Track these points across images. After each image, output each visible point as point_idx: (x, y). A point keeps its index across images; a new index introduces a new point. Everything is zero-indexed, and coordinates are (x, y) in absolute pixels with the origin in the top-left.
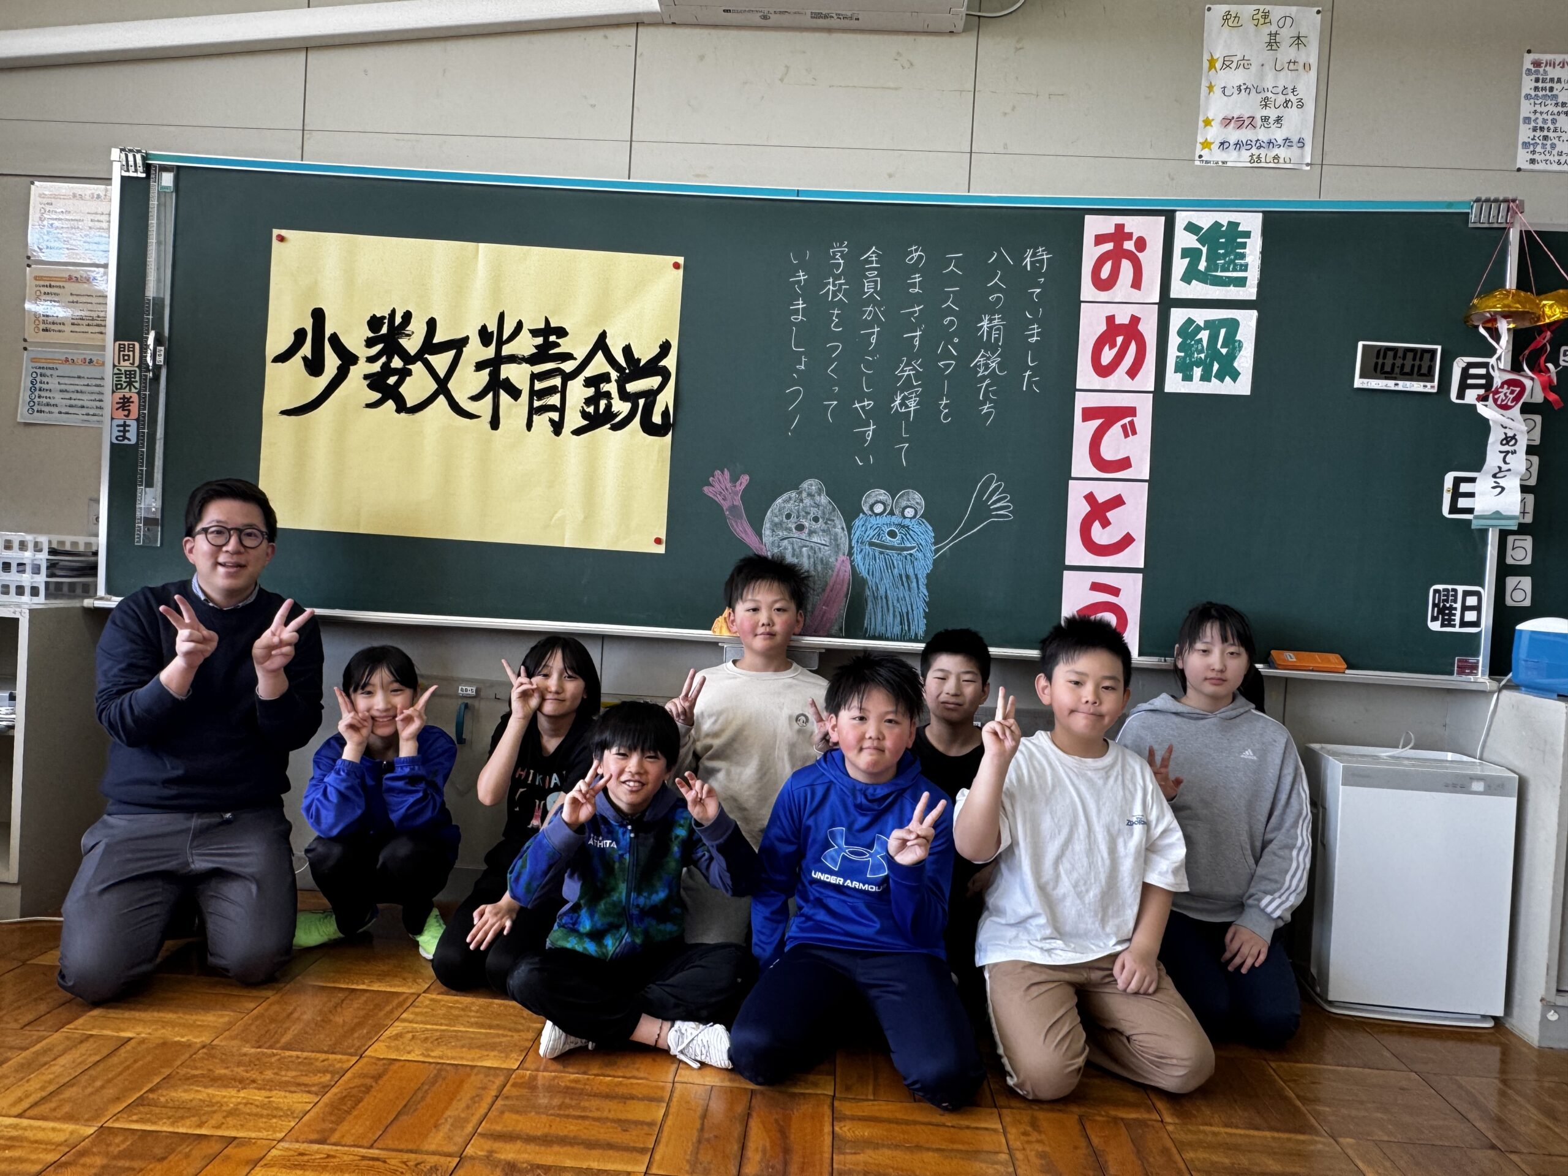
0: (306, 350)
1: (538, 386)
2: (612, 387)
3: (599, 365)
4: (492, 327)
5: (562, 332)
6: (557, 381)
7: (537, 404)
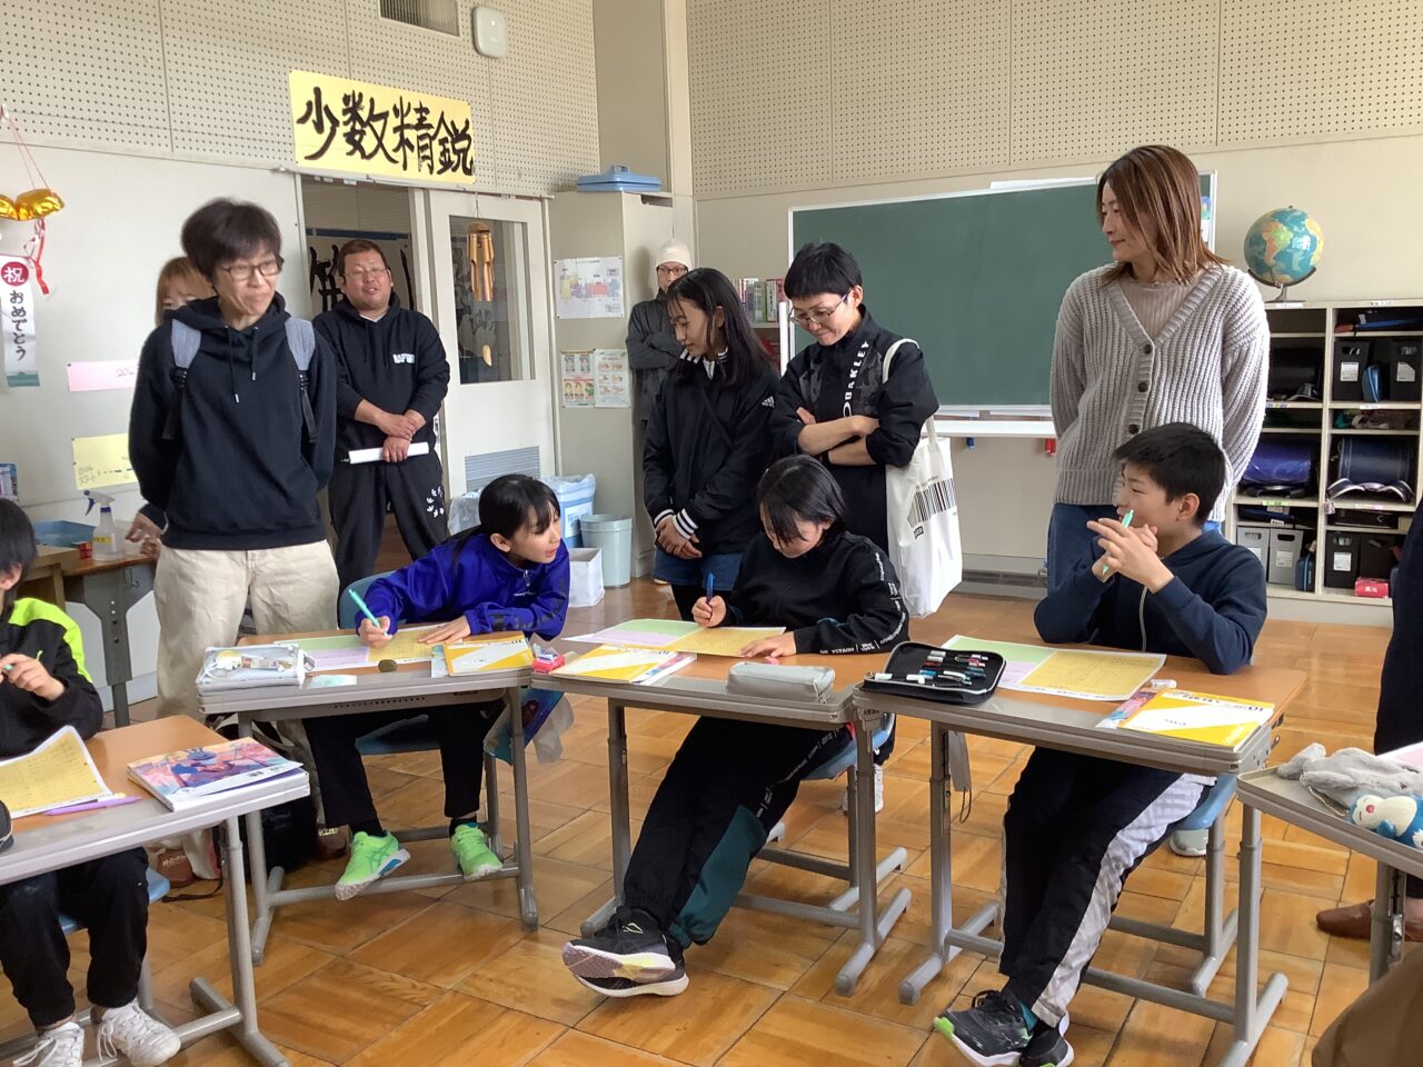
0: (314, 116)
1: (421, 144)
2: (449, 146)
3: (443, 134)
4: (398, 107)
5: (427, 111)
6: (427, 141)
7: (421, 155)
